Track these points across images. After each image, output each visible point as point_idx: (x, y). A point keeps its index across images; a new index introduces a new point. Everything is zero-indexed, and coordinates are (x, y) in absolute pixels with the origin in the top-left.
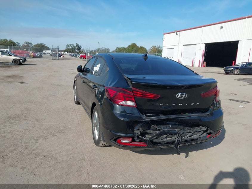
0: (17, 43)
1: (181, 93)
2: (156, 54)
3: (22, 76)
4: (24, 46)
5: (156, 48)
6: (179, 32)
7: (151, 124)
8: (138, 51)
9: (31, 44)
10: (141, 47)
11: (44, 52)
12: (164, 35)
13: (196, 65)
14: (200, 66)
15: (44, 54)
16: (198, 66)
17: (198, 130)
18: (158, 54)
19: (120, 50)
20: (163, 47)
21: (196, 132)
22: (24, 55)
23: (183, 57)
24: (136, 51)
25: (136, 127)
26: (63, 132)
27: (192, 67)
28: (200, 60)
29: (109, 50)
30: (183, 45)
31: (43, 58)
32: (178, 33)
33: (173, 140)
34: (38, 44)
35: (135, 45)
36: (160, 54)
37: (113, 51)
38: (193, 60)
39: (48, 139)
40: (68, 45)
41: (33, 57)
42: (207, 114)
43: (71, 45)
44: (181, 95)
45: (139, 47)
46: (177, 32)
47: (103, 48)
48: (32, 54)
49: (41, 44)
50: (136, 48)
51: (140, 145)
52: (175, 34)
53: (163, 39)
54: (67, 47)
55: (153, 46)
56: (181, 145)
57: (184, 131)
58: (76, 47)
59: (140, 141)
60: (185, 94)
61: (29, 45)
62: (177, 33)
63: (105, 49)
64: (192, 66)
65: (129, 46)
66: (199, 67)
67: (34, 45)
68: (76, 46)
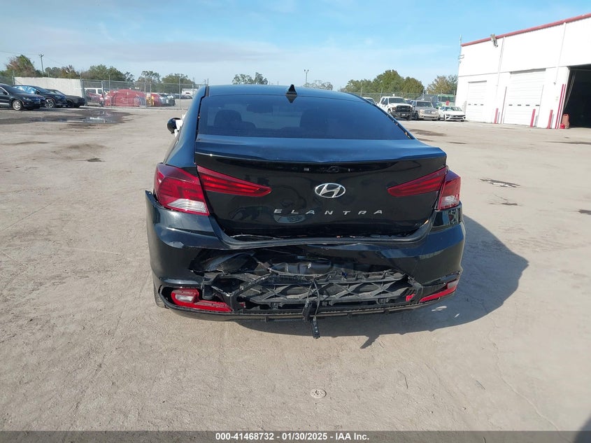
0: (128, 73)
1: (326, 185)
2: (442, 95)
3: (103, 144)
4: (141, 80)
5: (447, 82)
6: (502, 39)
7: (255, 259)
8: (401, 89)
9: (156, 75)
10: (408, 78)
11: (184, 93)
12: (463, 48)
13: (542, 122)
14: (553, 126)
15: (183, 98)
16: (546, 125)
17: (374, 279)
18: (446, 96)
19: (356, 87)
20: (459, 78)
21: (370, 284)
22: (135, 99)
23: (507, 102)
24: (395, 88)
25: (211, 265)
26: (107, 271)
27: (532, 129)
28: (552, 111)
29: (330, 87)
30: (511, 73)
31: (176, 108)
32: (499, 41)
33: (300, 300)
34: (170, 76)
35: (395, 73)
36: (451, 96)
37: (342, 90)
38: (534, 111)
39: (65, 283)
40: (236, 77)
41: (155, 106)
42: (409, 240)
43: (243, 76)
44: (328, 188)
45: (405, 78)
46: (497, 38)
47: (317, 83)
48: (153, 98)
49: (177, 76)
50: (395, 81)
51: (215, 309)
52: (491, 43)
53: (460, 57)
54: (235, 82)
55: (438, 77)
56: (324, 314)
57: (334, 278)
58: (255, 81)
59: (215, 299)
60: (340, 186)
61: (153, 78)
62: (495, 42)
63: (323, 85)
64: (531, 126)
65: (379, 77)
66: (549, 127)
67: (163, 79)
68: (256, 78)
